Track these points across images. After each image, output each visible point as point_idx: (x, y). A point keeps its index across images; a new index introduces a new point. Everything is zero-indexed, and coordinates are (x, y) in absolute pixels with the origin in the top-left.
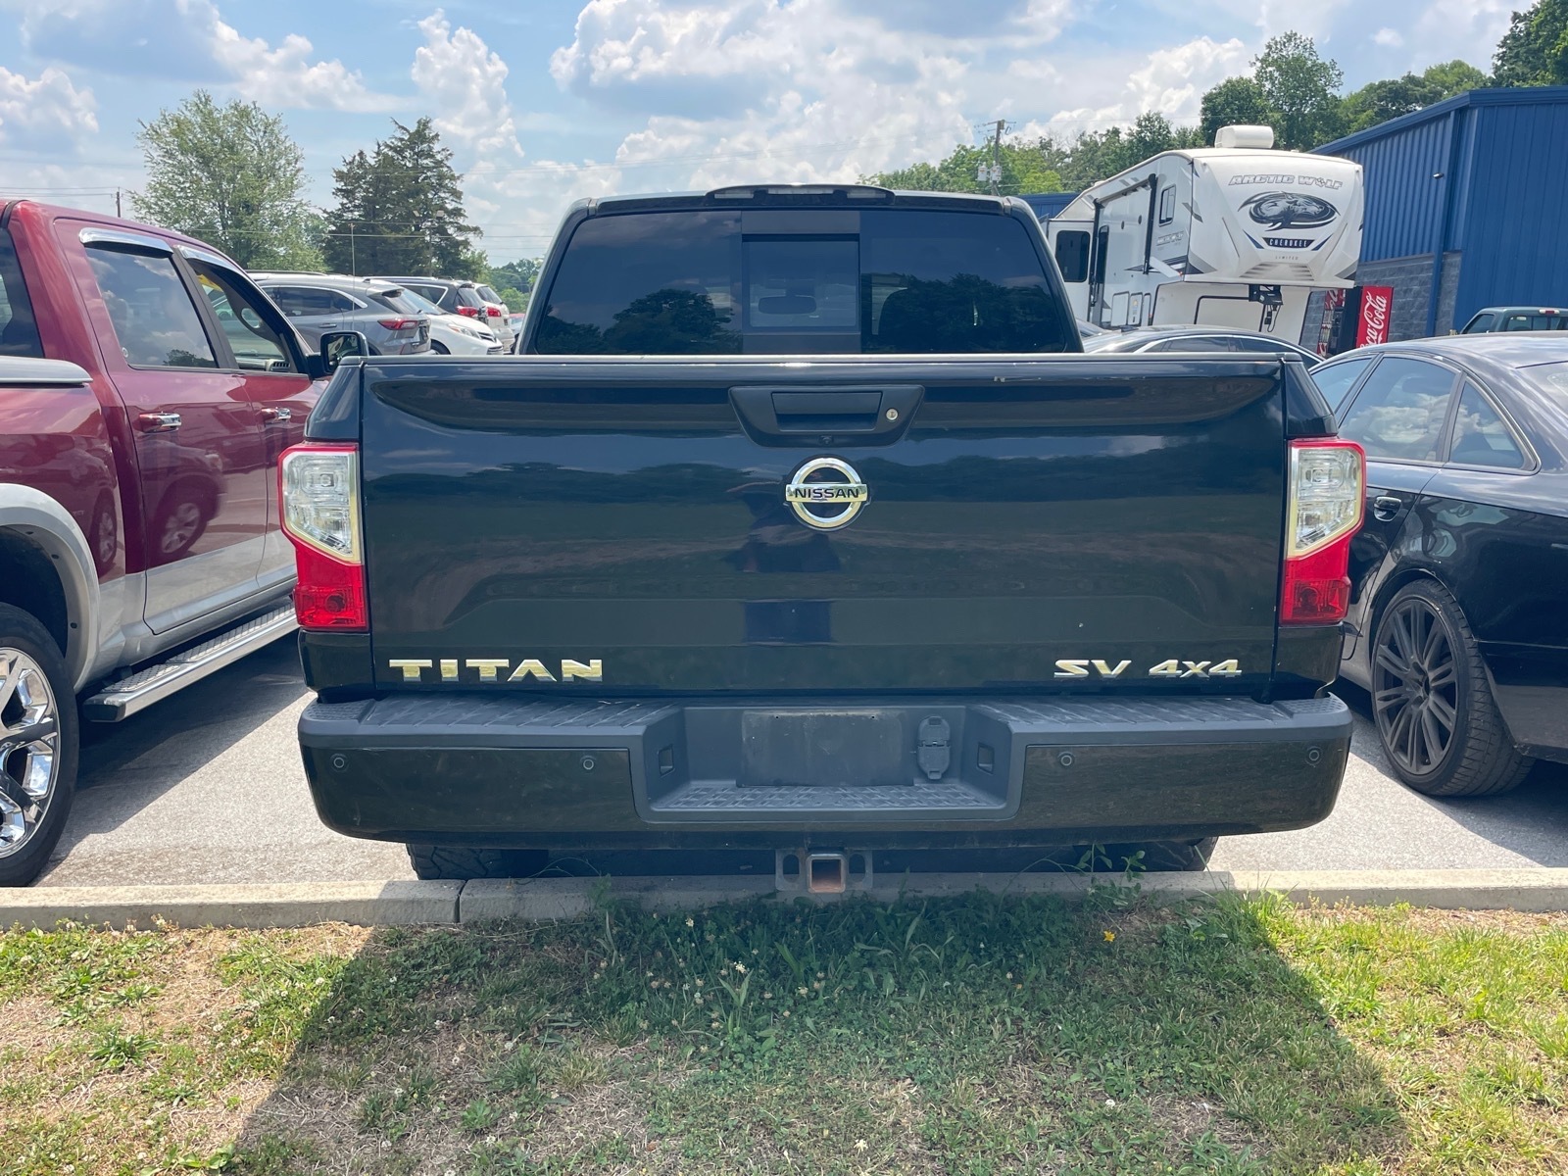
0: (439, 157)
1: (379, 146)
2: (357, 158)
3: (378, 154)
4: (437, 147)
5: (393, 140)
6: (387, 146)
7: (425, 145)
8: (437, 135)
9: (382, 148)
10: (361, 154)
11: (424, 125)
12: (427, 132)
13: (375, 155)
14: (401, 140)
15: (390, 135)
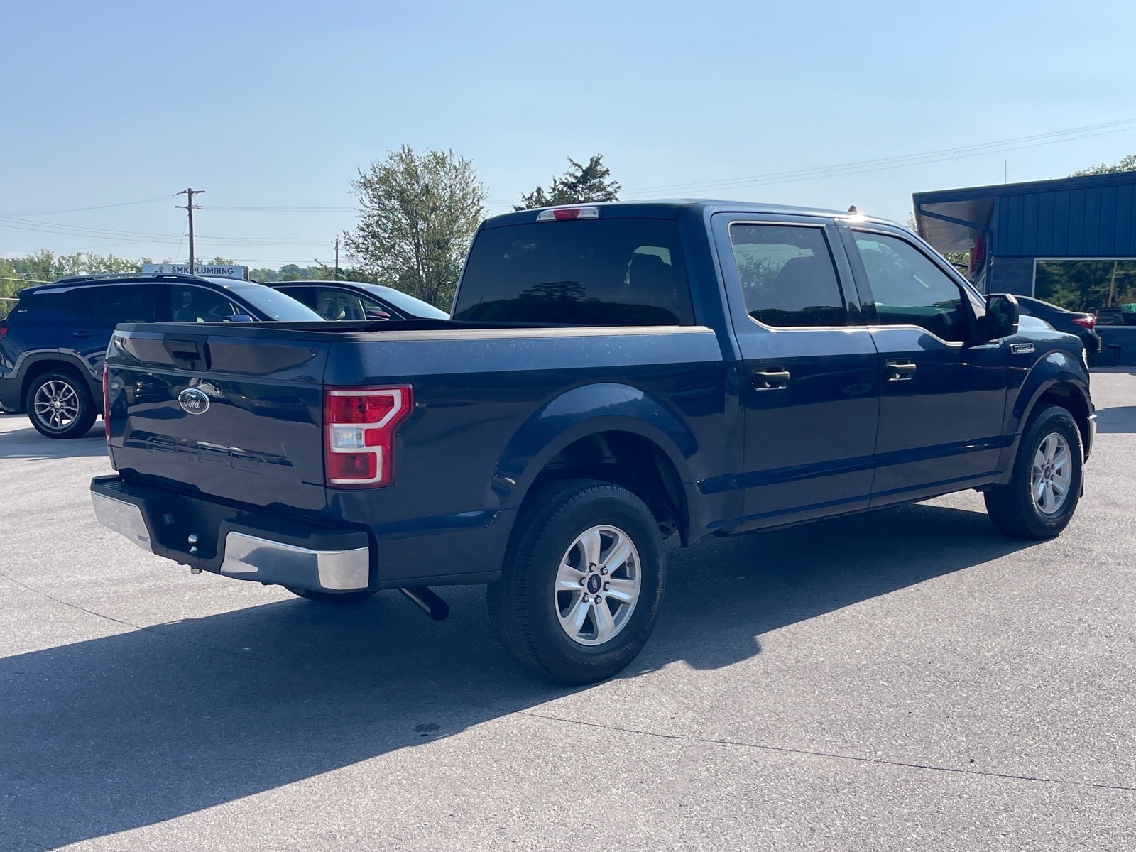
0: (609, 189)
1: (555, 182)
2: (536, 194)
3: (554, 189)
4: (606, 181)
5: (568, 176)
6: (563, 183)
7: (597, 180)
8: (608, 171)
9: (557, 184)
10: (539, 190)
11: (595, 162)
12: (599, 167)
13: (551, 191)
14: (576, 177)
15: (565, 172)
